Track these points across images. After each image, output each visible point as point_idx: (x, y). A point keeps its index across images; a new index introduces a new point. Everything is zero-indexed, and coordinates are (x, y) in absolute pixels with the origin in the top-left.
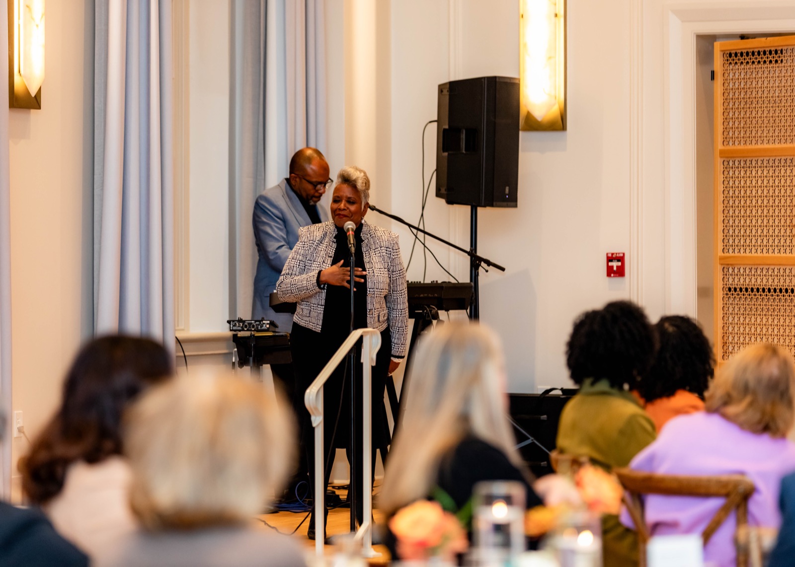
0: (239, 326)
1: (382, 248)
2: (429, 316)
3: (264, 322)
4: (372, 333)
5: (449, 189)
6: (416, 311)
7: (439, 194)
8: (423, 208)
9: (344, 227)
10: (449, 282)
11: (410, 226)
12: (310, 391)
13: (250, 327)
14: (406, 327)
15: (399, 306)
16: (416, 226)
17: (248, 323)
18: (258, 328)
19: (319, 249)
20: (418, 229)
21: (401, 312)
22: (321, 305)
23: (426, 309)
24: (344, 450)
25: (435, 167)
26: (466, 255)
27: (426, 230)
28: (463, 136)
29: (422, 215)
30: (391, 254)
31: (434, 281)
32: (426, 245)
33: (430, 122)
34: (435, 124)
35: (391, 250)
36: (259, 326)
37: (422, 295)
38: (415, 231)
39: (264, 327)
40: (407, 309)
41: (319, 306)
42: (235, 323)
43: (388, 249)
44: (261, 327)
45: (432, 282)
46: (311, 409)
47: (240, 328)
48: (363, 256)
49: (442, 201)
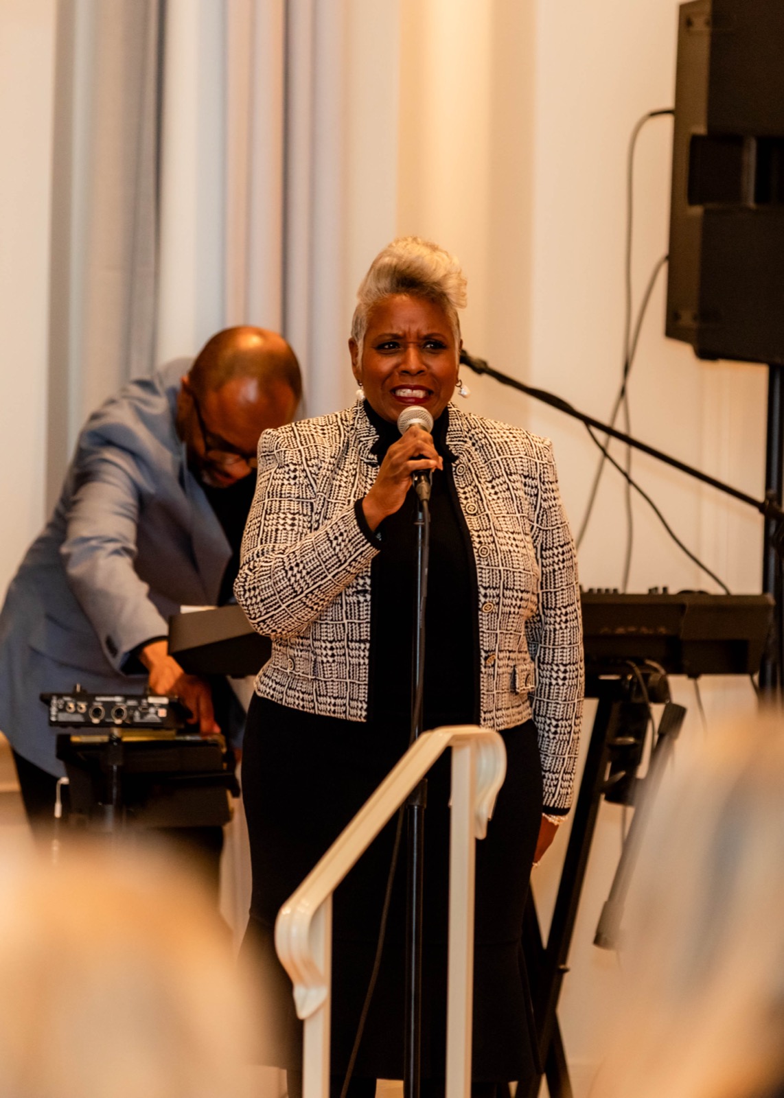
0: (76, 712)
1: (514, 477)
2: (639, 691)
3: (151, 700)
4: (479, 740)
5: (705, 314)
6: (603, 677)
7: (673, 330)
8: (626, 369)
9: (399, 423)
10: (702, 593)
11: (589, 422)
12: (294, 911)
13: (108, 715)
14: (577, 718)
15: (558, 653)
16: (605, 420)
17: (105, 703)
18: (131, 718)
19: (335, 482)
20: (610, 431)
21: (565, 672)
22: (360, 641)
23: (632, 671)
24: (399, 1085)
25: (662, 248)
26: (754, 511)
27: (635, 435)
28: (750, 157)
29: (623, 392)
30: (536, 495)
31: (656, 589)
32: (633, 477)
33: (654, 114)
34: (667, 122)
35: (537, 482)
36: (137, 714)
37: (620, 630)
38: (601, 436)
39: (151, 717)
40: (582, 664)
41: (353, 645)
42: (66, 704)
43: (529, 481)
44: (143, 715)
45: (650, 590)
46: (294, 966)
47: (78, 718)
48: (458, 499)
49: (684, 352)
